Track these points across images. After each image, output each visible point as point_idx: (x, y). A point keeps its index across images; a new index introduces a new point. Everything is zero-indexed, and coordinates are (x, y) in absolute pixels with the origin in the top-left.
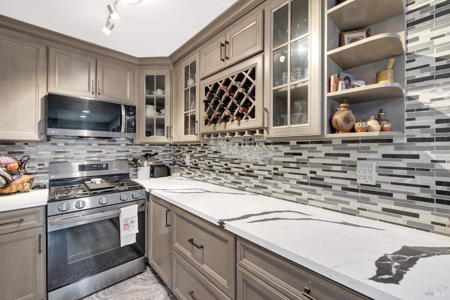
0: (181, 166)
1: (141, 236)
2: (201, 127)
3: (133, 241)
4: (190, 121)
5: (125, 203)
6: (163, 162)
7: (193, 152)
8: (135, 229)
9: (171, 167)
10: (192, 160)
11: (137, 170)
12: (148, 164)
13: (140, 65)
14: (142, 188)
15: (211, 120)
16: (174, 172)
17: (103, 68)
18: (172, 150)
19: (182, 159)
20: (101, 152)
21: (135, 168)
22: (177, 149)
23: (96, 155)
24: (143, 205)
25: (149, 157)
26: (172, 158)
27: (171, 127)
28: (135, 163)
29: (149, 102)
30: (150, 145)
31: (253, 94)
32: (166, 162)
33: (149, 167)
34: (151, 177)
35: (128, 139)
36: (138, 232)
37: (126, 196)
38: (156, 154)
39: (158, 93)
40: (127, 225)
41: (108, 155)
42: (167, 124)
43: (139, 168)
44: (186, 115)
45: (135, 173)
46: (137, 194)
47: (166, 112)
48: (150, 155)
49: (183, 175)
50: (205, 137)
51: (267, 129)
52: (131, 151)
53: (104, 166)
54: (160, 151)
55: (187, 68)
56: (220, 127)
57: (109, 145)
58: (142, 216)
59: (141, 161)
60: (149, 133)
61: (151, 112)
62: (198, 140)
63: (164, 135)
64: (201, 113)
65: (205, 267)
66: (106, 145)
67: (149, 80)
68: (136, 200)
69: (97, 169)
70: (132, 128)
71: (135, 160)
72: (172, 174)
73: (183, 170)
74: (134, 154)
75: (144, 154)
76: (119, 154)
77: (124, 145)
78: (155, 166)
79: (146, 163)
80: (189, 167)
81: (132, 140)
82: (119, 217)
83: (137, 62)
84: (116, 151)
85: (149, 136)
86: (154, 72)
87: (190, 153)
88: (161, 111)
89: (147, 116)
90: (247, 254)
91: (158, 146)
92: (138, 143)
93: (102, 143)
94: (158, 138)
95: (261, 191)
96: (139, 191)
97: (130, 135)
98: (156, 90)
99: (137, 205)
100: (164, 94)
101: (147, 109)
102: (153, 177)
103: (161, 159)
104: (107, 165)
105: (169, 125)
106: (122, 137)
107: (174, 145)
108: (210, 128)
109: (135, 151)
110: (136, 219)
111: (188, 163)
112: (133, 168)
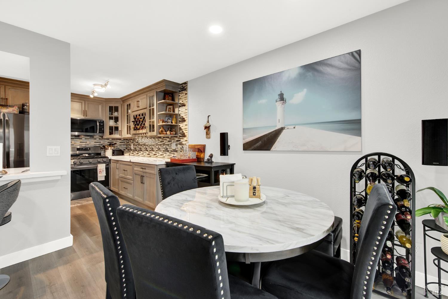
0: (129, 150)
1: (107, 177)
2: (132, 131)
3: (103, 179)
4: (129, 128)
5: (100, 163)
6: (120, 148)
7: (134, 142)
8: (104, 174)
9: (124, 151)
10: (134, 146)
11: (105, 152)
12: (111, 149)
13: (106, 101)
14: (107, 157)
15: (136, 129)
16: (125, 153)
17: (88, 104)
18: (125, 142)
19: (130, 146)
20: (87, 142)
21: (104, 151)
22: (127, 141)
23: (84, 144)
24: (108, 165)
25: (111, 145)
26: (125, 146)
27: (122, 131)
28: (104, 148)
29: (111, 118)
30: (112, 139)
31: (145, 121)
32: (122, 148)
33: (112, 150)
34: (113, 155)
35: (100, 136)
36: (105, 175)
37: (99, 160)
38: (116, 144)
39: (115, 114)
40: (101, 172)
41: (90, 144)
42: (120, 129)
43: (106, 150)
44: (127, 126)
45: (104, 153)
46: (105, 160)
47: (119, 123)
48: (112, 144)
49: (130, 155)
50: (134, 136)
51: (148, 133)
52: (102, 142)
53: (89, 149)
54: (118, 142)
55: (127, 105)
56: (138, 132)
57: (90, 139)
58: (107, 170)
59: (107, 147)
60: (111, 133)
61: (112, 123)
62: (131, 136)
63: (118, 134)
64: (132, 125)
65: (128, 176)
66: (89, 139)
67: (111, 108)
68: (104, 162)
69: (85, 150)
70: (102, 131)
71: (104, 146)
72: (124, 154)
73: (130, 152)
74: (103, 144)
75: (109, 144)
76: (95, 144)
77: (98, 139)
78: (115, 150)
79: (110, 148)
80: (133, 150)
81: (102, 137)
82: (97, 168)
83: (104, 100)
84: (94, 142)
85: (111, 135)
86: (113, 105)
87: (133, 143)
88: (117, 122)
89: (110, 126)
90: (136, 166)
91: (117, 140)
92: (105, 138)
93: (87, 138)
94: (116, 136)
95: (155, 156)
96: (106, 158)
97: (101, 134)
98: (114, 113)
99: (105, 164)
100: (118, 115)
101: (110, 122)
102: (114, 155)
103: (119, 147)
104: (90, 148)
105: (121, 130)
106: (97, 135)
107: (126, 139)
108: (135, 132)
109: (104, 142)
110: (105, 170)
111: (132, 148)
112: (103, 151)
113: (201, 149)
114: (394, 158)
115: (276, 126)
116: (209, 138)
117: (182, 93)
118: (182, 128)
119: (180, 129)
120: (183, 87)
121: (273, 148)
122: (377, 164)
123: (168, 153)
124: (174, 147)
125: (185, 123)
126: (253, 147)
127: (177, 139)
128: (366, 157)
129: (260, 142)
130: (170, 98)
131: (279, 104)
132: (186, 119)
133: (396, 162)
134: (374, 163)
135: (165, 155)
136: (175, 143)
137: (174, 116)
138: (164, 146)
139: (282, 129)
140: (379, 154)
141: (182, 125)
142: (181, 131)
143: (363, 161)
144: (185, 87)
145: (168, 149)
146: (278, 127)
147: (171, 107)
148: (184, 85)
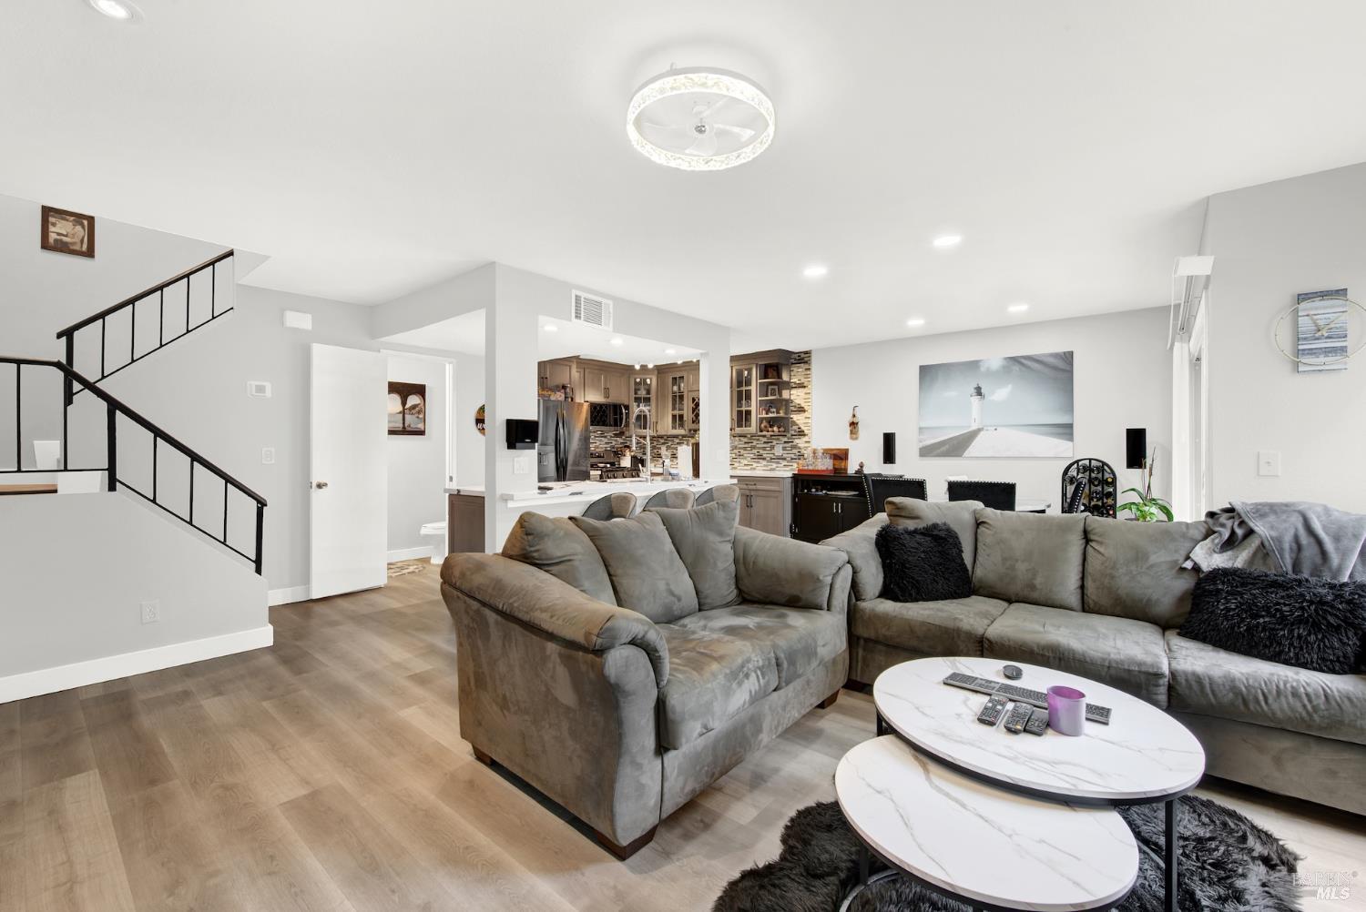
44: (674, 414)
51: (734, 429)
55: (675, 378)
62: (686, 433)
64: (688, 414)
77: (614, 437)
100: (650, 394)
105: (655, 421)
113: (840, 456)
114: (1104, 463)
115: (970, 427)
116: (856, 439)
117: (799, 368)
118: (798, 422)
119: (794, 423)
120: (803, 359)
121: (966, 454)
122: (1085, 469)
123: (764, 463)
124: (778, 451)
125: (806, 414)
126: (935, 453)
127: (786, 439)
128: (1077, 462)
129: (947, 446)
130: (775, 373)
131: (975, 399)
132: (806, 408)
133: (1106, 467)
134: (1084, 467)
135: (755, 465)
136: (781, 446)
137: (784, 403)
138: (755, 451)
139: (979, 430)
140: (1090, 460)
141: (795, 417)
142: (795, 427)
143: (1076, 465)
144: (806, 359)
145: (765, 455)
146: (974, 427)
147: (776, 387)
148: (803, 355)
